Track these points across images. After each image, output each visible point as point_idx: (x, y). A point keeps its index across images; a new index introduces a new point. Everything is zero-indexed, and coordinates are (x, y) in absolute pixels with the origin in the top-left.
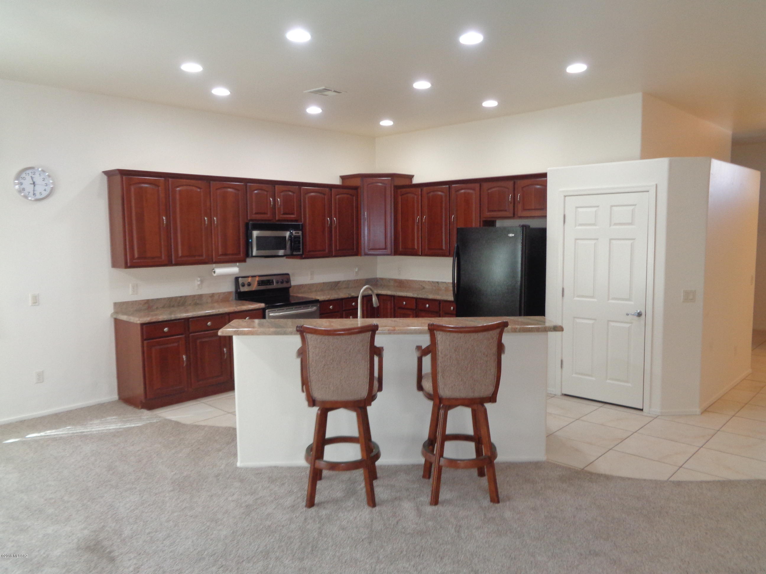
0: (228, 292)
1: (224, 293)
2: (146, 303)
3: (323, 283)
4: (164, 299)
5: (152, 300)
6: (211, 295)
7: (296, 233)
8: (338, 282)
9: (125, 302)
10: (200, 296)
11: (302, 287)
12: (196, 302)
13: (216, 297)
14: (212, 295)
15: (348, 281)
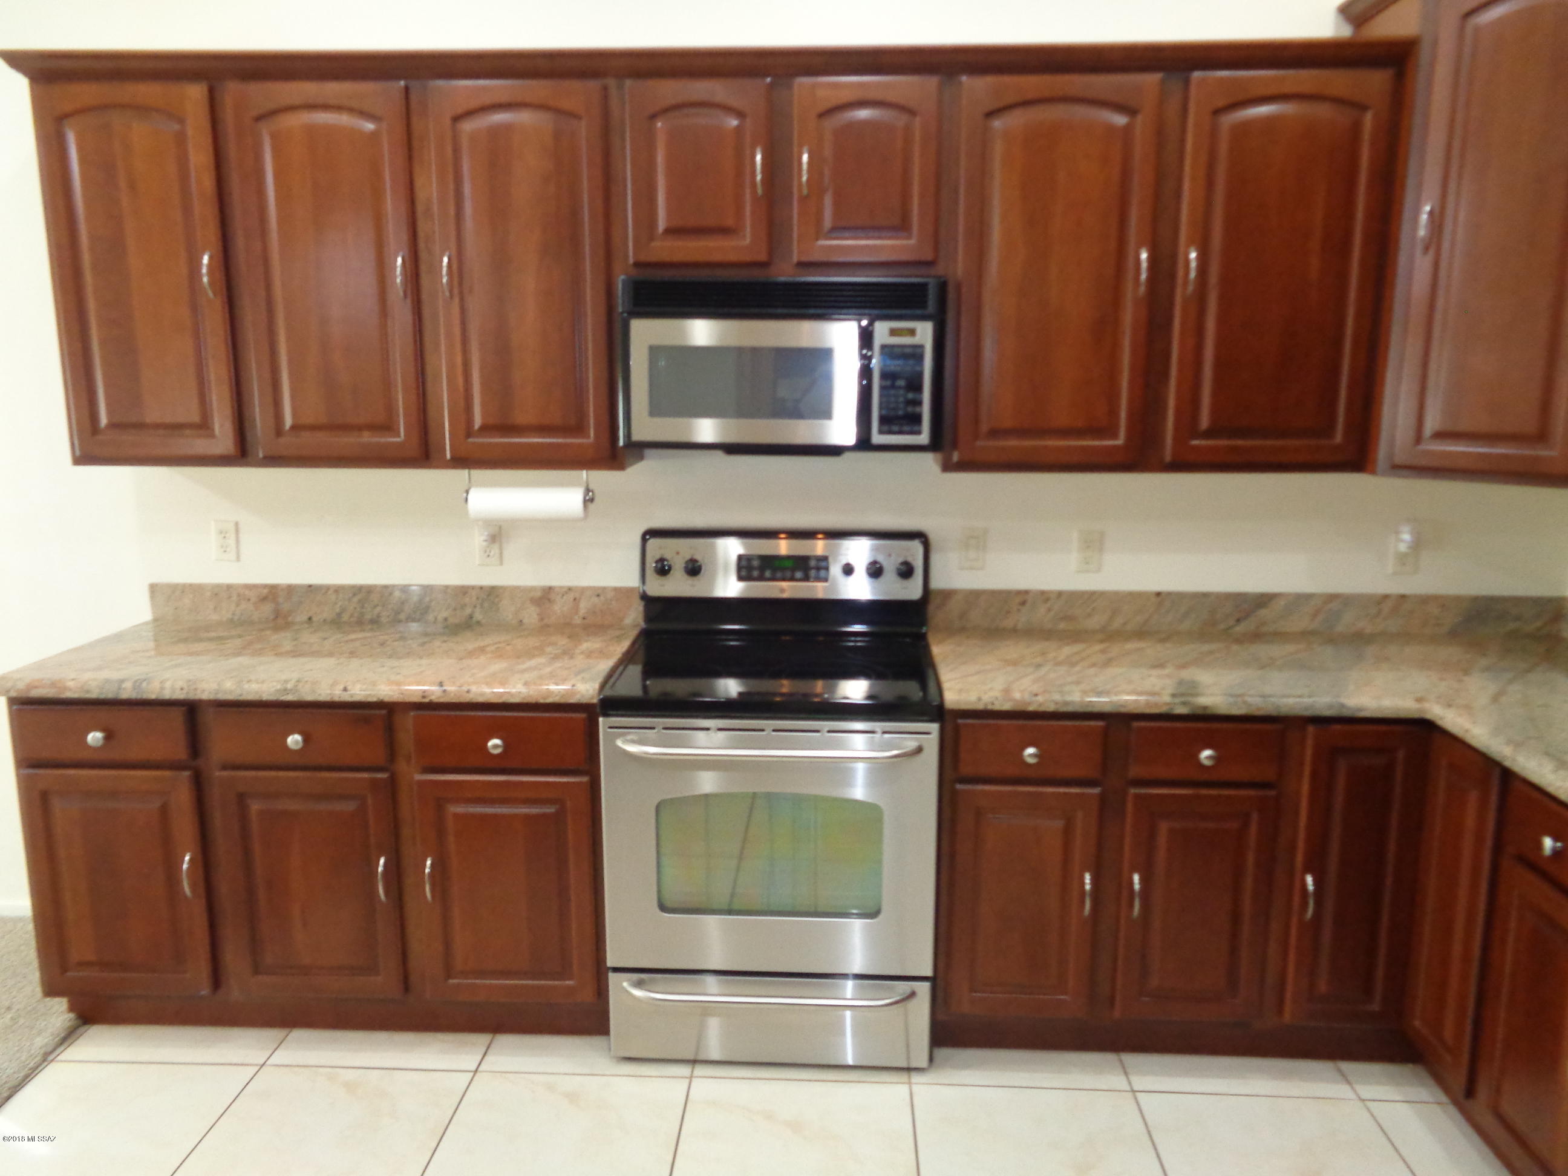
0: (616, 590)
1: (599, 592)
2: (264, 599)
3: (1158, 594)
4: (338, 589)
5: (291, 589)
6: (539, 594)
7: (893, 332)
8: (1263, 600)
9: (191, 585)
10: (491, 594)
11: (1023, 603)
12: (471, 617)
13: (560, 607)
14: (545, 596)
15: (1332, 597)
